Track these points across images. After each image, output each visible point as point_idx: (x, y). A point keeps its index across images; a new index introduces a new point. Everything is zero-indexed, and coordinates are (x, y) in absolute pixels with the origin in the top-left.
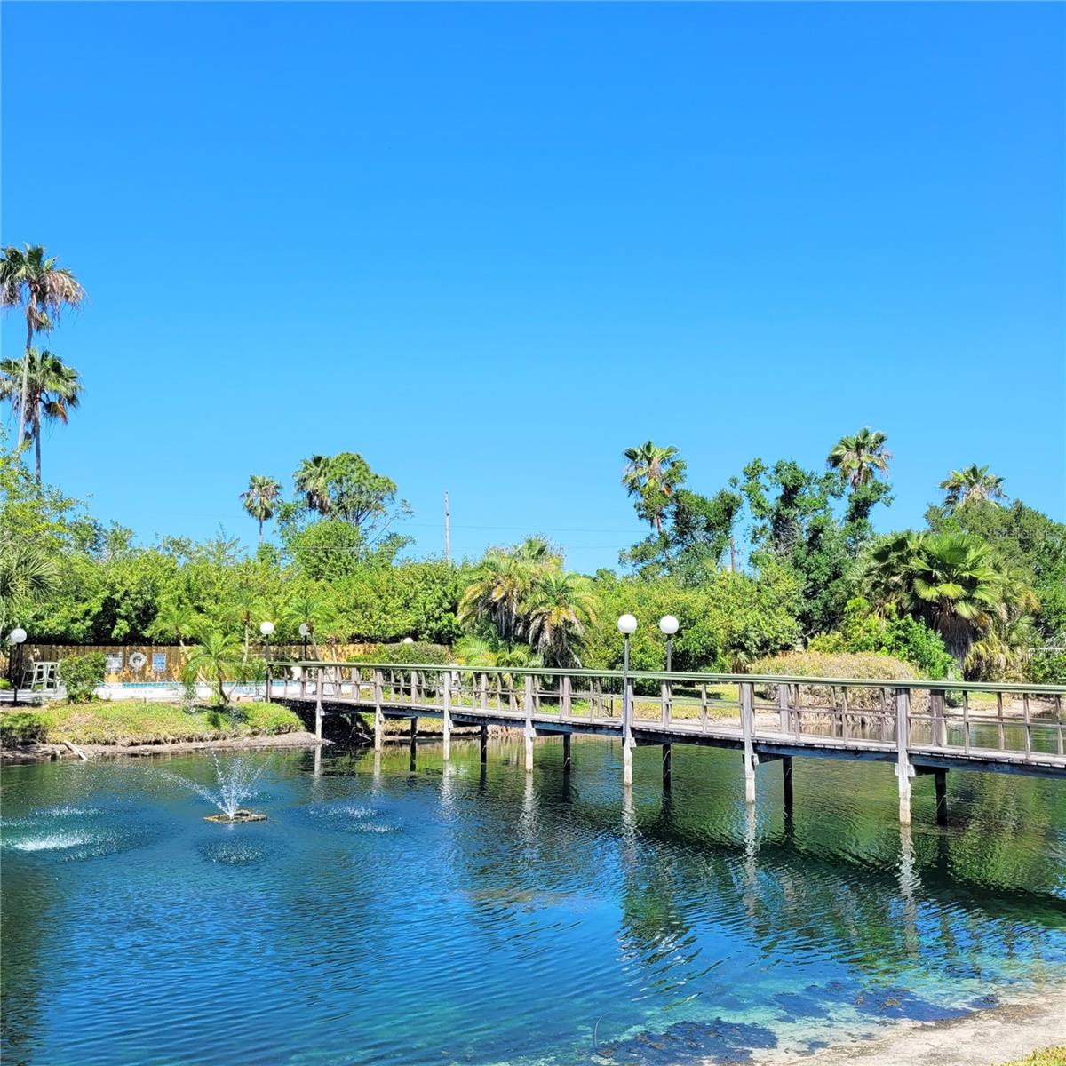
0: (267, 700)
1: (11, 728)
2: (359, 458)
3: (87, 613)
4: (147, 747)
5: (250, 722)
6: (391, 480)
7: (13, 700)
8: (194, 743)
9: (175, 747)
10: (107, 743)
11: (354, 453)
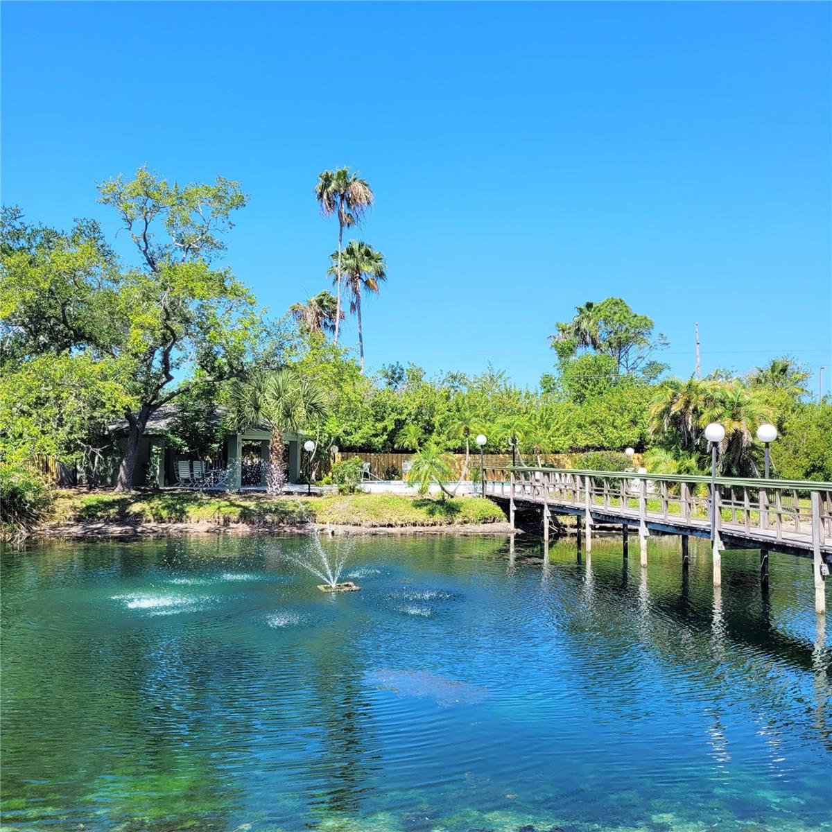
0: (483, 497)
1: (293, 511)
2: (621, 301)
3: (385, 429)
4: (382, 528)
5: (462, 514)
6: (649, 318)
7: (308, 491)
8: (417, 527)
9: (403, 529)
10: (356, 525)
11: (617, 298)
